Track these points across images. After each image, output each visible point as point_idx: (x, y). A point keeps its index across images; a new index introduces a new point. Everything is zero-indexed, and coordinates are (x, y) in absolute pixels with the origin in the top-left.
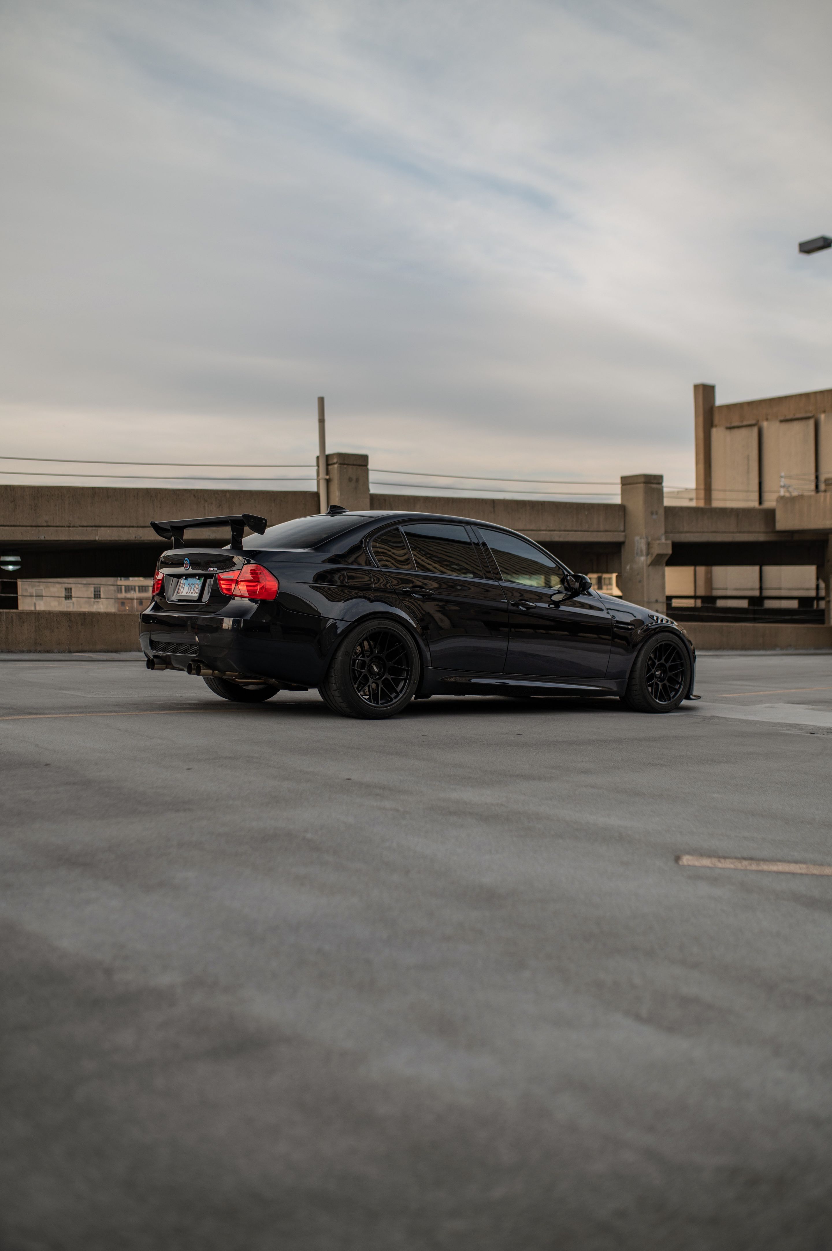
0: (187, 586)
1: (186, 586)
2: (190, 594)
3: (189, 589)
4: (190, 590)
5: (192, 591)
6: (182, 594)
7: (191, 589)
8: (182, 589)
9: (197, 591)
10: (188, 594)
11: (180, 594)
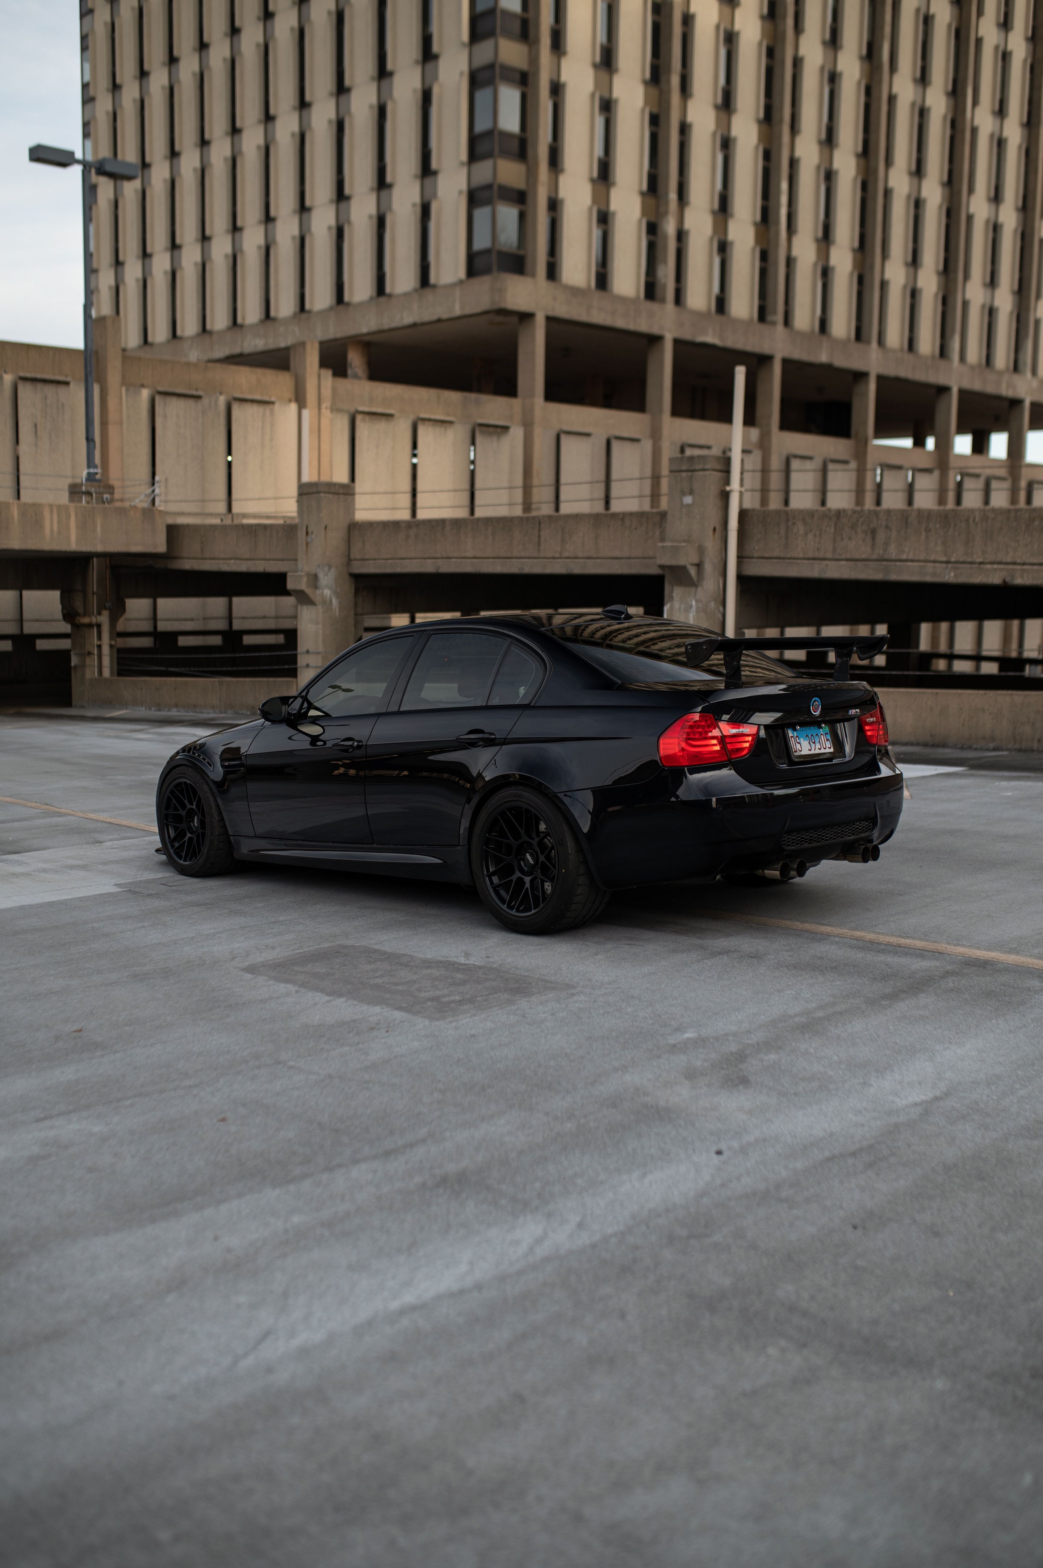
0: (804, 740)
1: (802, 739)
2: (818, 751)
3: (811, 743)
4: (813, 745)
5: (818, 746)
6: (803, 753)
7: (814, 743)
8: (798, 746)
9: (828, 744)
10: (812, 752)
11: (798, 754)
